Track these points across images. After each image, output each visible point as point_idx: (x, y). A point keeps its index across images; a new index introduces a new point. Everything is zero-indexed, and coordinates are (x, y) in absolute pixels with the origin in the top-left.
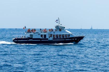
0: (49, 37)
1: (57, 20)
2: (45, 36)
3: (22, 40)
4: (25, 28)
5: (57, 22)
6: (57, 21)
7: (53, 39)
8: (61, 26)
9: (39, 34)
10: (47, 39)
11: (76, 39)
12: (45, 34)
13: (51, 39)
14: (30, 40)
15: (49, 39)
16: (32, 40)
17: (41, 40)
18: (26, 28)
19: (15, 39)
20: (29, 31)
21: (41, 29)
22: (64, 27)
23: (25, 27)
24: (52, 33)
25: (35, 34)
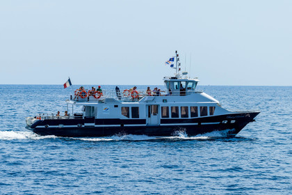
0: (149, 116)
1: (172, 60)
2: (135, 110)
3: (61, 126)
4: (68, 85)
5: (172, 66)
6: (171, 63)
7: (162, 121)
8: (183, 77)
9: (116, 106)
10: (143, 121)
11: (233, 122)
12: (136, 103)
13: (154, 120)
14: (86, 124)
15: (147, 122)
16: (93, 124)
17: (122, 125)
18: (71, 84)
19: (39, 123)
20: (82, 95)
21: (117, 89)
22: (196, 83)
23: (69, 80)
24: (159, 102)
25: (105, 106)
